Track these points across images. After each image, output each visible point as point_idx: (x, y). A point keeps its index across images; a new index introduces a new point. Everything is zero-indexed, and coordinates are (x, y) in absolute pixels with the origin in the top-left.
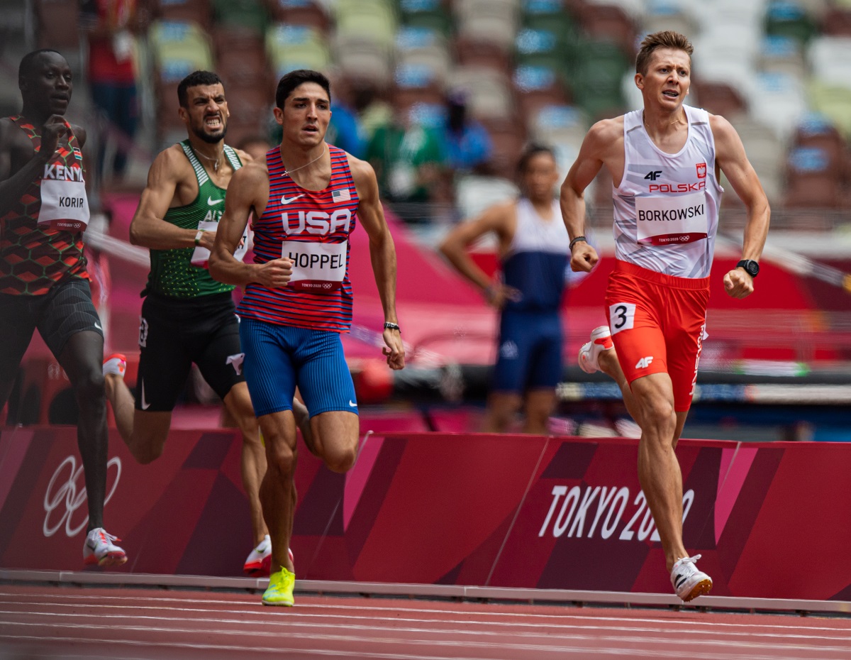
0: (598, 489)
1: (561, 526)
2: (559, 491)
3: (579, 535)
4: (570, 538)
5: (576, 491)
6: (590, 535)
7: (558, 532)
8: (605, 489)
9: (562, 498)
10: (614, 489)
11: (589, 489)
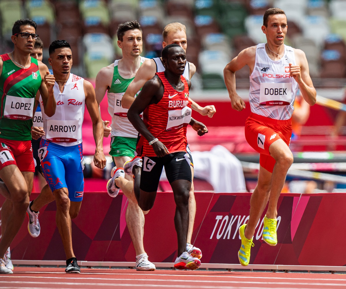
0: (237, 216)
1: (220, 234)
2: (219, 218)
3: (228, 238)
4: (224, 239)
5: (227, 218)
6: (234, 238)
7: (218, 237)
8: (240, 216)
9: (220, 221)
10: (244, 216)
11: (233, 216)
